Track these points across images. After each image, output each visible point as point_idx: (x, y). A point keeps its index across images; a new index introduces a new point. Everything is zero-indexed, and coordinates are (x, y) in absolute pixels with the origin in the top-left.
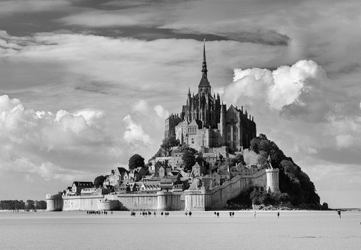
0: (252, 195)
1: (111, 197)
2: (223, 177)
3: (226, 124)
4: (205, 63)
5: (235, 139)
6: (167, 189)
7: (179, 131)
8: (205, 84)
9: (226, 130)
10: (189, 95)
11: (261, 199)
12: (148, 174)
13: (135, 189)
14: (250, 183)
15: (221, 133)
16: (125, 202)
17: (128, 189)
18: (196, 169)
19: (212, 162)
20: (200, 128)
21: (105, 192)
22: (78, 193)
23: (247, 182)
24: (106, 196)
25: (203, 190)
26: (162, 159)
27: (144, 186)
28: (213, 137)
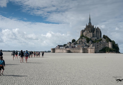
0: (106, 49)
1: (68, 49)
2: (98, 44)
3: (96, 32)
4: (90, 18)
5: (98, 35)
6: (83, 47)
7: (84, 34)
8: (90, 23)
9: (96, 33)
10: (87, 25)
11: (109, 50)
12: (77, 44)
13: (74, 47)
14: (105, 46)
15: (95, 34)
16: (71, 50)
17: (72, 47)
18: (90, 42)
20: (90, 32)
21: (66, 48)
22: (59, 48)
23: (104, 46)
24: (66, 49)
25: (94, 48)
26: (80, 40)
27: (77, 46)
28: (93, 35)
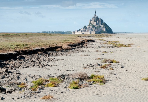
1: (82, 32)
3: (99, 21)
4: (95, 11)
5: (100, 23)
6: (90, 31)
7: (92, 22)
8: (95, 14)
9: (98, 22)
10: (93, 16)
11: (103, 32)
12: (87, 29)
13: (86, 31)
14: (102, 30)
18: (94, 28)
19: (96, 27)
20: (95, 22)
21: (81, 31)
22: (77, 32)
25: (95, 31)
26: (89, 26)
28: (97, 23)
